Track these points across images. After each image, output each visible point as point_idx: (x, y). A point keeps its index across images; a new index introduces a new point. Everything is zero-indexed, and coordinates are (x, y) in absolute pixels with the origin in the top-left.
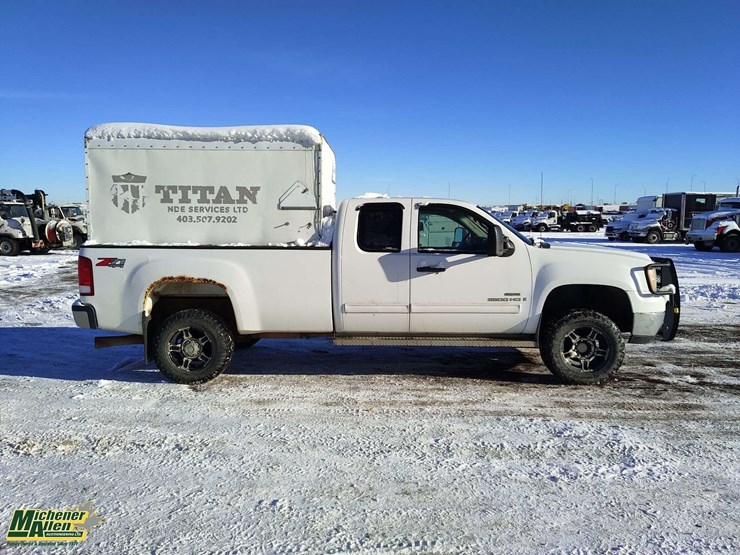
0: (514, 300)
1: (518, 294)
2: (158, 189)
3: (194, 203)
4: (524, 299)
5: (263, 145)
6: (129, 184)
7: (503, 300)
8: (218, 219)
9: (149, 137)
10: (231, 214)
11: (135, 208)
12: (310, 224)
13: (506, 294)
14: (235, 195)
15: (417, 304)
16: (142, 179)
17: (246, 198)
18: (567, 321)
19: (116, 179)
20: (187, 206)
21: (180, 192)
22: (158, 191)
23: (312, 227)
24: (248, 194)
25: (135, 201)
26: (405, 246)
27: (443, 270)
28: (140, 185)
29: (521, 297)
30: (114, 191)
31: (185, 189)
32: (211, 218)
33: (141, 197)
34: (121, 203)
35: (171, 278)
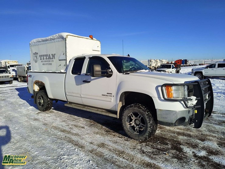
0: (110, 96)
1: (111, 94)
4: (113, 96)
5: (55, 40)
7: (106, 96)
8: (49, 64)
9: (38, 42)
10: (51, 62)
11: (37, 62)
12: (65, 65)
13: (107, 93)
14: (51, 57)
15: (83, 95)
18: (128, 108)
19: (34, 54)
20: (44, 60)
21: (43, 56)
22: (40, 57)
23: (65, 66)
24: (54, 56)
25: (37, 60)
26: (82, 73)
27: (90, 82)
28: (37, 55)
29: (112, 95)
30: (34, 57)
33: (37, 58)
34: (35, 60)
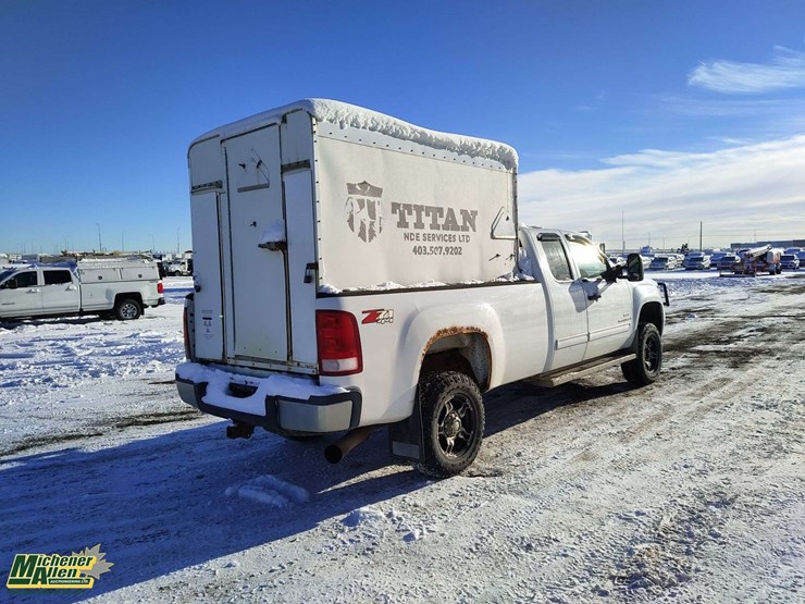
1: (628, 315)
2: (395, 206)
3: (427, 230)
4: (630, 318)
5: (479, 161)
6: (366, 198)
7: (623, 321)
8: (447, 249)
9: (385, 132)
10: (457, 244)
11: (372, 234)
12: (512, 255)
14: (460, 221)
15: (593, 333)
16: (377, 192)
17: (468, 224)
19: (351, 188)
20: (421, 232)
21: (414, 212)
22: (394, 212)
23: (513, 259)
24: (469, 219)
25: (372, 224)
28: (376, 199)
30: (349, 208)
31: (419, 209)
32: (441, 248)
33: (377, 218)
34: (357, 226)
35: (445, 331)
